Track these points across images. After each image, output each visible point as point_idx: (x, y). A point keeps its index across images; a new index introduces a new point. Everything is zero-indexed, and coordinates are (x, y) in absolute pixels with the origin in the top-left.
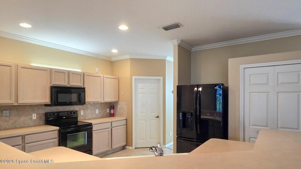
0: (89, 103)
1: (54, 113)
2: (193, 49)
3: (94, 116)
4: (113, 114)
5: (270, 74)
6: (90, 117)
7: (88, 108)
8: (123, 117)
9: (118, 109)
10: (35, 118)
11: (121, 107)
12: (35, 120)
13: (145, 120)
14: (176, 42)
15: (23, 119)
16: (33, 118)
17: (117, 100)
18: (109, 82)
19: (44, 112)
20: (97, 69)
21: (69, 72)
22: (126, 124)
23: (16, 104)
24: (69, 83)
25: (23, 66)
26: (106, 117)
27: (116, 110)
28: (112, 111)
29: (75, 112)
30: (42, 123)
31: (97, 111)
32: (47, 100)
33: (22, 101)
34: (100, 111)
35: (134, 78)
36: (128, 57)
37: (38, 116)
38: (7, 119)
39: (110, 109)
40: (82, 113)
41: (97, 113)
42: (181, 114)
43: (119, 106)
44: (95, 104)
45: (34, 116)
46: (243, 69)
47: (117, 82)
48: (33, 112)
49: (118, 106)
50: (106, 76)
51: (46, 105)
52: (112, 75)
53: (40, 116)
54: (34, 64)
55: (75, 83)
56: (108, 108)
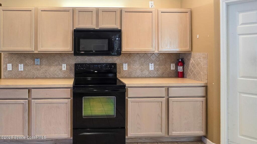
4: (182, 73)
6: (139, 74)
7: (134, 61)
8: (199, 80)
9: (190, 66)
10: (65, 69)
11: (196, 62)
12: (64, 72)
15: (53, 69)
16: (63, 69)
20: (151, 2)
21: (97, 10)
22: (203, 94)
24: (98, 24)
25: (43, 8)
26: (169, 77)
28: (180, 69)
31: (151, 67)
32: (68, 47)
33: (43, 48)
34: (157, 67)
35: (223, 2)
37: (68, 67)
38: (38, 67)
39: (177, 65)
40: (125, 67)
41: (150, 69)
43: (192, 61)
44: (147, 56)
47: (188, 19)
50: (161, 10)
56: (173, 63)
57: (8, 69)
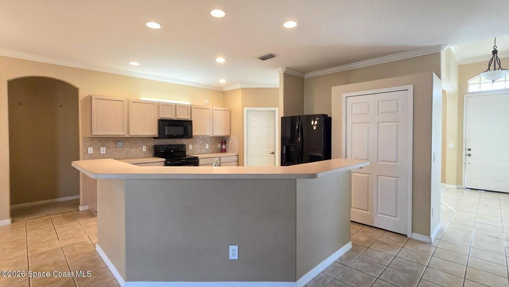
0: (199, 137)
1: (162, 146)
2: (306, 75)
3: (204, 150)
4: (225, 149)
5: (371, 103)
6: (199, 151)
7: (196, 142)
8: (234, 152)
9: (230, 145)
10: (145, 150)
11: (233, 141)
12: (145, 152)
13: (259, 157)
14: (281, 70)
15: (134, 151)
17: (229, 134)
18: (219, 114)
19: (153, 145)
20: (207, 101)
21: (176, 105)
22: (237, 160)
23: (128, 136)
24: (176, 116)
25: (134, 100)
26: (217, 153)
27: (228, 145)
28: (224, 147)
29: (183, 146)
30: (151, 155)
31: (207, 147)
32: (154, 132)
33: (134, 132)
34: (211, 146)
35: (245, 109)
36: (239, 86)
37: (148, 148)
38: (121, 149)
39: (222, 145)
40: (191, 147)
42: (285, 147)
43: (231, 141)
44: (204, 139)
45: (144, 149)
46: (345, 98)
47: (229, 115)
48: (143, 144)
49: (229, 141)
50: (215, 108)
51: (155, 138)
52: (224, 107)
53: (149, 149)
54: (143, 99)
55: (182, 116)
56: (219, 143)
57: (89, 153)
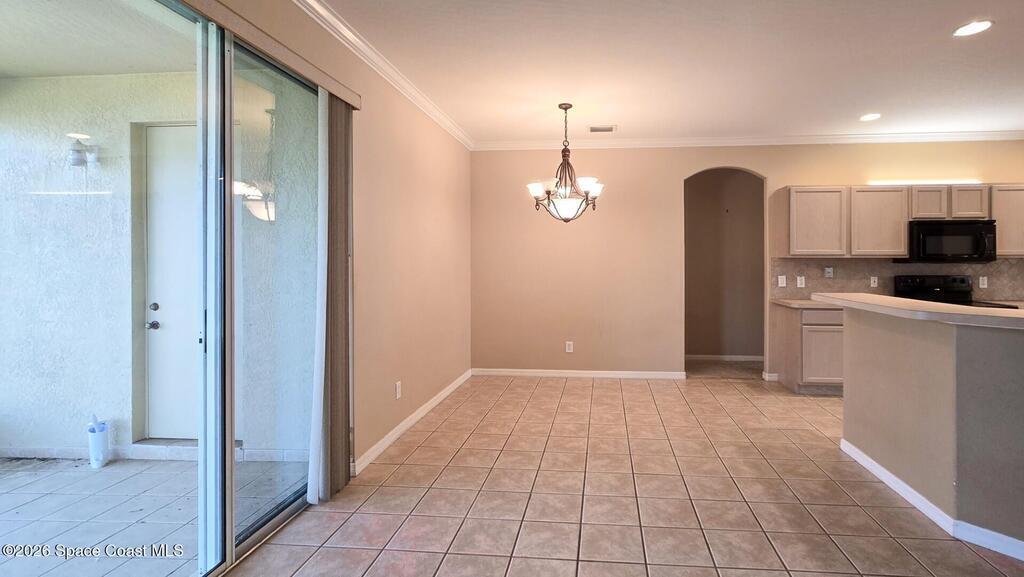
0: (1006, 259)
1: (913, 278)
7: (1001, 271)
10: (876, 285)
12: (875, 290)
15: (855, 285)
16: (873, 285)
19: (893, 275)
23: (848, 256)
24: (950, 213)
25: (859, 188)
29: (965, 280)
32: (902, 250)
33: (860, 250)
37: (881, 281)
38: (830, 282)
45: (874, 282)
48: (874, 273)
51: (897, 260)
53: (885, 282)
55: (967, 211)
57: (780, 285)
